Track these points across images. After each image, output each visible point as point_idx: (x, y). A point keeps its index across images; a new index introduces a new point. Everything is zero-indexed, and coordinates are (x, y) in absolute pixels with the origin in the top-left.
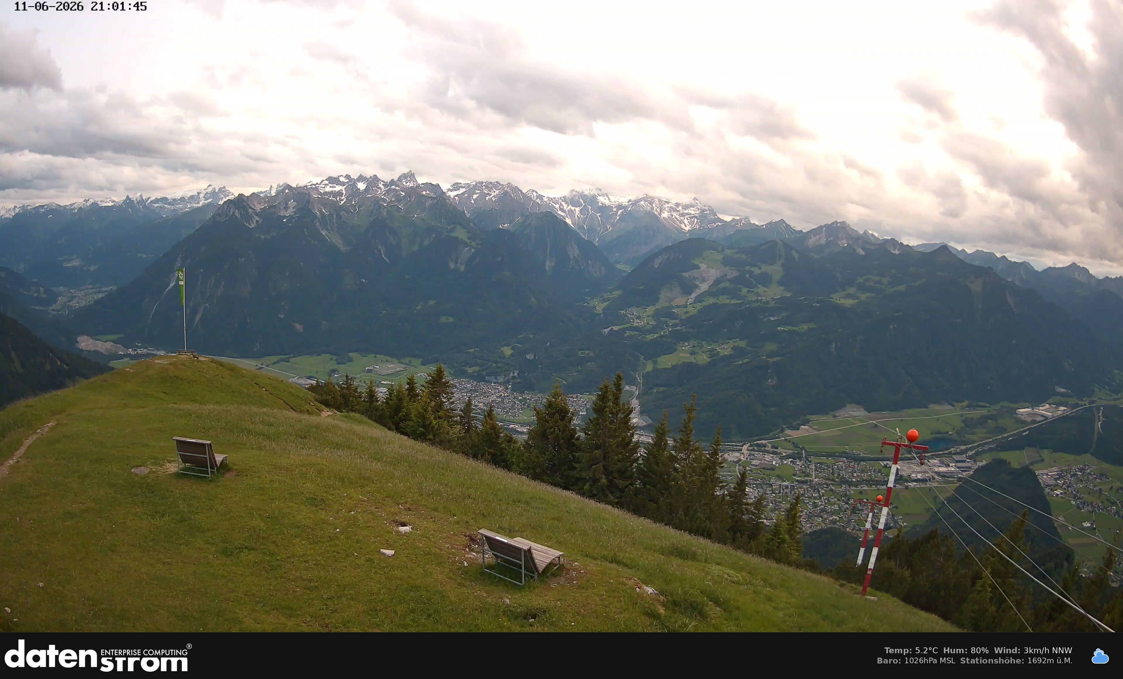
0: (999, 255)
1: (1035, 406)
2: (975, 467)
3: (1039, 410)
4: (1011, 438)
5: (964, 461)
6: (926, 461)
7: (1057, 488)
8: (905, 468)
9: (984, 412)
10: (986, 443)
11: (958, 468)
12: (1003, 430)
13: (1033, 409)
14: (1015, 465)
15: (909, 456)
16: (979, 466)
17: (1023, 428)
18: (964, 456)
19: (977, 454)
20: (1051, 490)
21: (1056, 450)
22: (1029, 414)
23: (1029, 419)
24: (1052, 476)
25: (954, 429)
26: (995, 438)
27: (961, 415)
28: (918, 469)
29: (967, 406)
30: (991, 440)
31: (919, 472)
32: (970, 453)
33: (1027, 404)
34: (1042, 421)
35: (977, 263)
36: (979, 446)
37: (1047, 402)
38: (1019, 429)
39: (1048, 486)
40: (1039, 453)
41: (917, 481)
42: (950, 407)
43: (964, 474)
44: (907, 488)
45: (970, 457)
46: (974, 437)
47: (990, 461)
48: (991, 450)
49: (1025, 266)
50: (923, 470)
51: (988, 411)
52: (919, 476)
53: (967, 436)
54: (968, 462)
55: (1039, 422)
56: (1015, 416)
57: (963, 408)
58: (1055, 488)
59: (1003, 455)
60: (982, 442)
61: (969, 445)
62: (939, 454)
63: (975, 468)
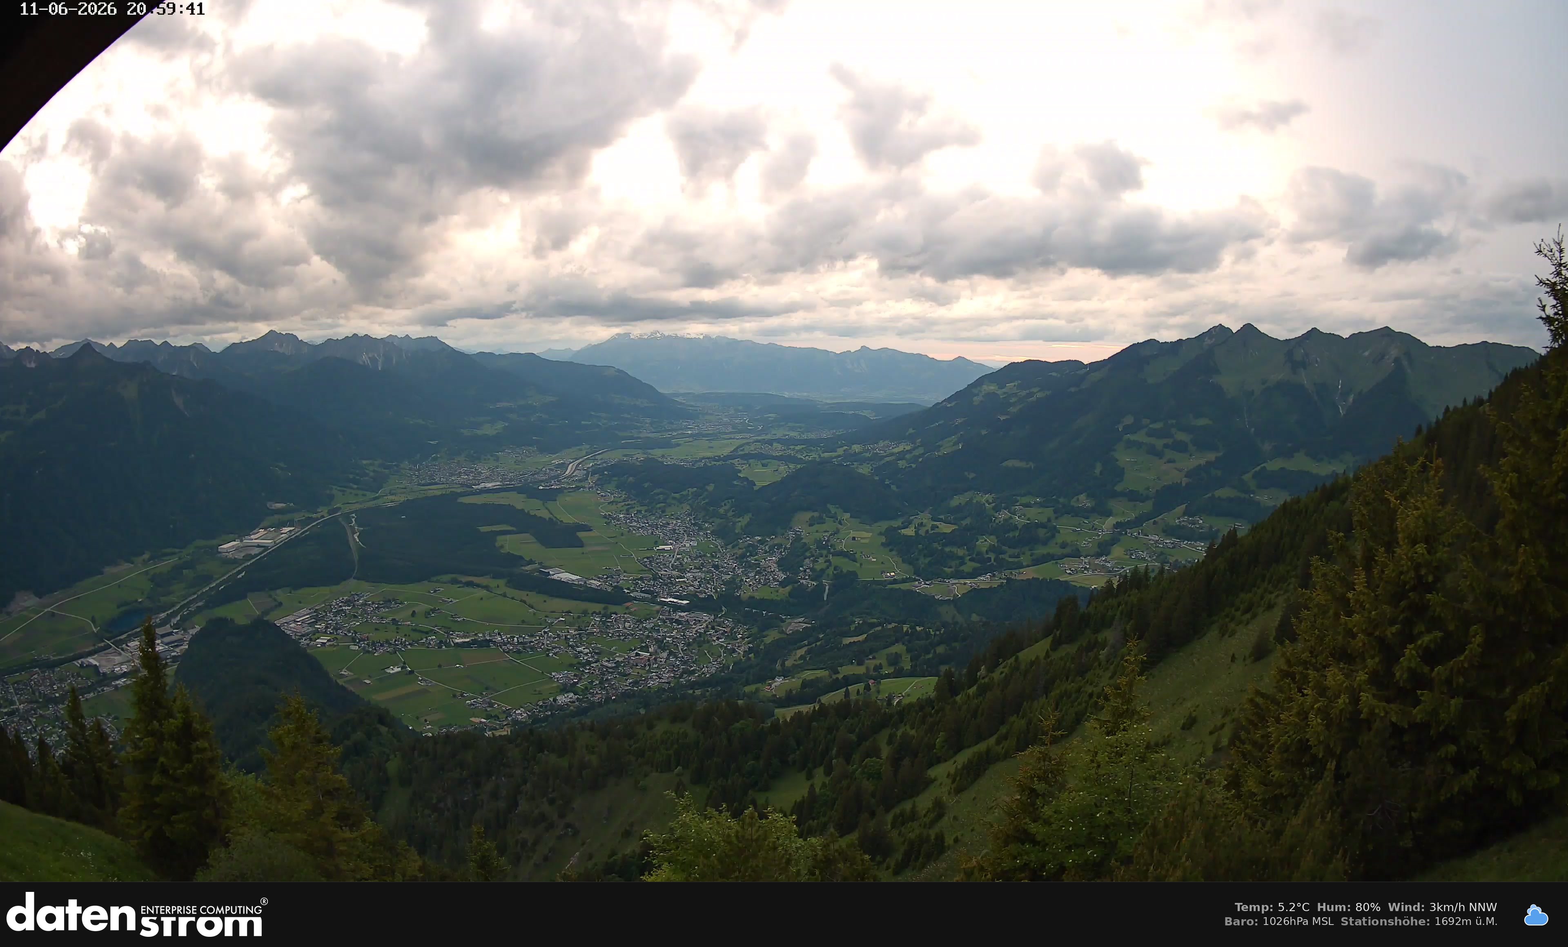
0: (158, 342)
1: (244, 536)
2: (188, 637)
3: (252, 540)
4: (222, 587)
5: (170, 634)
6: (124, 646)
7: (317, 635)
8: (104, 663)
9: (173, 561)
10: (191, 602)
11: (166, 644)
12: (208, 579)
13: (242, 541)
14: (242, 620)
15: (102, 644)
16: (192, 635)
17: (234, 569)
18: (168, 626)
19: (184, 619)
20: (311, 640)
21: (297, 586)
22: (238, 549)
23: (240, 556)
24: (303, 622)
25: (143, 593)
26: (201, 592)
27: (147, 573)
28: (118, 659)
29: (149, 560)
30: (196, 596)
31: (122, 664)
32: (174, 621)
33: (232, 536)
34: (260, 553)
35: (129, 359)
36: (182, 607)
37: (261, 526)
38: (230, 571)
39: (303, 636)
40: (270, 596)
41: (124, 675)
42: (127, 566)
43: (178, 650)
44: (116, 687)
45: (176, 626)
46: (172, 598)
47: (204, 624)
48: (199, 610)
49: (197, 349)
50: (126, 659)
51: (180, 559)
52: (125, 668)
53: (163, 599)
54: (176, 633)
55: (256, 555)
56: (219, 555)
57: (145, 563)
58: (316, 636)
59: (222, 612)
60: (185, 602)
61: (170, 609)
62: (136, 633)
63: (189, 639)
